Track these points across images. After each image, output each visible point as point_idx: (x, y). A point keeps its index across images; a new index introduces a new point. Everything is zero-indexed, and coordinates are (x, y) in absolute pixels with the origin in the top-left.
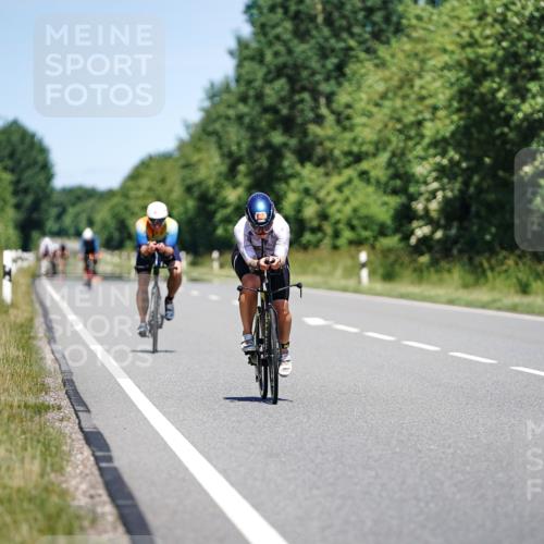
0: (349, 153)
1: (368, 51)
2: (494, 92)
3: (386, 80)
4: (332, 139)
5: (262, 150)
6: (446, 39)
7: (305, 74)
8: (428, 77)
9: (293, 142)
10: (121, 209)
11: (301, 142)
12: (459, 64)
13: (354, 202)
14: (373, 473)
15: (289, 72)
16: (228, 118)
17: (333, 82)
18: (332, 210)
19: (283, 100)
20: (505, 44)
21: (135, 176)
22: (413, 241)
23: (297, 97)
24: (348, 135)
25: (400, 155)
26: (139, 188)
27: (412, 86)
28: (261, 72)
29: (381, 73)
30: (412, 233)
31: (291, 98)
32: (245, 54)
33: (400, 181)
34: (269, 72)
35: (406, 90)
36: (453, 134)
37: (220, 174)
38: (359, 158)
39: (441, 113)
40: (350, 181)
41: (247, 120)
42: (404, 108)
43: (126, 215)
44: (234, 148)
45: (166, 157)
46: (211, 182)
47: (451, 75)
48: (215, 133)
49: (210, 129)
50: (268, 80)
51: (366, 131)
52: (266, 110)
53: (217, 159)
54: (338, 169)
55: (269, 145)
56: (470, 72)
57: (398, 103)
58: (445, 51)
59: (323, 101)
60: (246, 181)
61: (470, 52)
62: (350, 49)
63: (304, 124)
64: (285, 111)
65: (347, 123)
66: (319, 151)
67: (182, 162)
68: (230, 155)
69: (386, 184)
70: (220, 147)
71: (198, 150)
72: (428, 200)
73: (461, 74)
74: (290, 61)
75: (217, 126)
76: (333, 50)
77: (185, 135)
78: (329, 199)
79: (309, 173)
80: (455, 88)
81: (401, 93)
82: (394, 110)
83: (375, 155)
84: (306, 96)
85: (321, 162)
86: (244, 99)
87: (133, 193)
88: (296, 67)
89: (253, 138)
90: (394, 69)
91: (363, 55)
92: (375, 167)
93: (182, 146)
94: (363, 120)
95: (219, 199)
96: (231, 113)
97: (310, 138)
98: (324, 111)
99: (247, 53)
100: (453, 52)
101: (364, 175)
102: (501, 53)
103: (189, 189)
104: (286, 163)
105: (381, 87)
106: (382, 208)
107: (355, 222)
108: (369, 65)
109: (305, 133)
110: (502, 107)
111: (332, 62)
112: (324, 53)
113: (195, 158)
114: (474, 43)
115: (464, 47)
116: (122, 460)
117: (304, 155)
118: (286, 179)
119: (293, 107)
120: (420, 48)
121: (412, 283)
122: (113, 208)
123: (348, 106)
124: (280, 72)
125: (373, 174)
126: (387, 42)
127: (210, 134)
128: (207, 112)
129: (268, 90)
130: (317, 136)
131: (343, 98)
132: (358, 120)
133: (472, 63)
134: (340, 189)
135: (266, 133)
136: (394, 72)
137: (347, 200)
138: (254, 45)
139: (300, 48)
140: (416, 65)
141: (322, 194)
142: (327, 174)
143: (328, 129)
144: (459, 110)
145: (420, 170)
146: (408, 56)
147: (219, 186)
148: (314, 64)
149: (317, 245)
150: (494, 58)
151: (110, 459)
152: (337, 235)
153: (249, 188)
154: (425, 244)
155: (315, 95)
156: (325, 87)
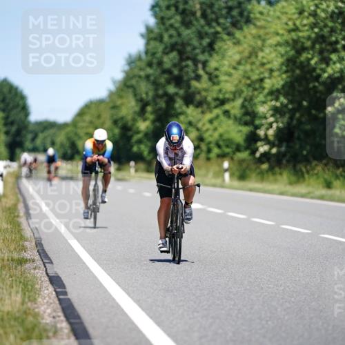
0: (216, 99)
1: (229, 34)
2: (309, 60)
3: (240, 53)
4: (206, 90)
5: (161, 97)
6: (278, 27)
7: (189, 49)
8: (267, 51)
9: (182, 92)
10: (72, 135)
11: (186, 92)
12: (287, 43)
13: (221, 130)
15: (179, 47)
16: (140, 77)
17: (206, 54)
18: (206, 135)
19: (175, 65)
21: (81, 113)
22: (258, 155)
23: (184, 64)
24: (216, 88)
25: (250, 100)
26: (84, 121)
27: (257, 57)
28: (160, 48)
29: (237, 49)
30: (257, 149)
31: (180, 64)
32: (151, 36)
33: (249, 117)
34: (166, 48)
35: (253, 59)
36: (283, 86)
37: (135, 112)
38: (222, 102)
39: (276, 74)
40: (217, 117)
41: (152, 78)
42: (252, 70)
43: (75, 138)
44: (144, 96)
45: (101, 102)
46: (129, 117)
47: (282, 50)
48: (132, 87)
49: (129, 83)
50: (165, 53)
51: (228, 85)
52: (164, 71)
53: (133, 103)
54: (210, 109)
55: (166, 94)
56: (294, 48)
57: (248, 67)
58: (278, 34)
59: (200, 66)
60: (151, 117)
61: (294, 35)
62: (217, 33)
63: (189, 80)
64: (176, 72)
65: (215, 80)
66: (198, 97)
67: (111, 105)
68: (141, 100)
69: (241, 118)
70: (135, 95)
71: (121, 97)
72: (268, 129)
73: (288, 49)
74: (179, 40)
75: (134, 82)
76: (207, 34)
77: (112, 88)
78: (204, 129)
79: (191, 111)
80: (285, 58)
81: (249, 61)
82: (245, 72)
83: (233, 100)
85: (199, 105)
86: (150, 65)
87: (81, 124)
88: (183, 45)
89: (156, 90)
90: (245, 46)
91: (225, 37)
92: (233, 108)
93: (111, 94)
94: (226, 78)
95: (134, 128)
96: (142, 74)
97: (192, 90)
98: (201, 72)
99: (152, 35)
100: (283, 35)
101: (226, 113)
102: (313, 36)
103: (115, 122)
104: (177, 105)
105: (237, 57)
106: (237, 133)
107: (221, 143)
108: (229, 43)
109: (189, 86)
110: (314, 69)
111: (206, 41)
112: (201, 36)
113: (119, 102)
114: (296, 29)
115: (290, 31)
116: (73, 294)
117: (189, 100)
118: (177, 115)
119: (181, 70)
120: (262, 32)
121: (257, 181)
122: (67, 134)
123: (216, 69)
124: (173, 47)
125: (232, 112)
126: (241, 29)
127: (128, 87)
128: (126, 73)
129: (166, 59)
130: (196, 88)
131: (213, 64)
132: (223, 78)
133: (295, 42)
134: (211, 121)
135: (164, 86)
136: (245, 48)
137: (215, 129)
138: (156, 30)
139: (187, 33)
140: (259, 43)
141: (200, 125)
142: (203, 112)
143: (204, 84)
144: (286, 72)
145: (262, 109)
146: (254, 37)
147: (134, 120)
148: (195, 42)
149: (196, 157)
150: (309, 38)
151: (65, 293)
152: (209, 151)
153: (154, 122)
154: (266, 156)
155: (195, 62)
156: (201, 57)
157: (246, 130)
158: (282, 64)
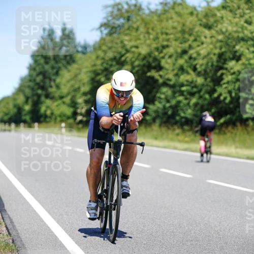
2: (100, 79)
3: (70, 76)
4: (55, 92)
5: (35, 95)
7: (47, 74)
8: (82, 74)
9: (44, 93)
17: (55, 76)
19: (41, 81)
22: (77, 121)
24: (59, 91)
28: (34, 73)
29: (69, 74)
30: (77, 119)
32: (31, 68)
33: (74, 104)
34: (37, 73)
38: (61, 97)
40: (59, 104)
46: (21, 104)
49: (21, 89)
50: (37, 75)
52: (36, 84)
53: (23, 97)
55: (37, 94)
56: (94, 73)
57: (72, 82)
58: (87, 67)
60: (31, 103)
61: (94, 68)
63: (47, 88)
64: (42, 84)
66: (51, 96)
67: (13, 98)
71: (18, 95)
72: (82, 109)
74: (43, 70)
76: (55, 67)
77: (14, 91)
79: (48, 102)
80: (90, 78)
82: (72, 84)
83: (67, 96)
86: (30, 81)
88: (45, 72)
91: (63, 68)
93: (13, 94)
94: (64, 87)
95: (23, 109)
96: (27, 85)
97: (48, 92)
98: (52, 84)
100: (89, 68)
101: (64, 103)
103: (15, 106)
104: (42, 99)
105: (69, 78)
106: (68, 111)
107: (62, 115)
108: (65, 71)
111: (55, 71)
112: (53, 68)
113: (16, 97)
114: (95, 65)
115: (92, 66)
120: (80, 67)
123: (60, 83)
124: (40, 73)
125: (66, 102)
126: (70, 65)
127: (21, 91)
128: (20, 84)
129: (37, 78)
130: (50, 91)
131: (58, 80)
132: (62, 87)
133: (95, 71)
134: (57, 106)
135: (36, 90)
136: (72, 74)
137: (59, 109)
138: (33, 66)
139: (47, 67)
140: (79, 71)
142: (54, 102)
143: (54, 89)
145: (80, 101)
146: (76, 69)
147: (23, 105)
148: (50, 71)
150: (100, 69)
152: (56, 119)
153: (32, 106)
154: (81, 122)
155: (50, 80)
156: (53, 77)
157: (72, 110)
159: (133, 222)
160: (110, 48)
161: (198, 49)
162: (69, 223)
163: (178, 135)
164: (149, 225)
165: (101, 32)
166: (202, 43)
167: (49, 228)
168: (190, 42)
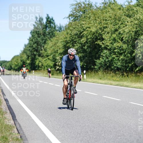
0: (46, 55)
1: (49, 39)
2: (69, 46)
4: (44, 53)
5: (33, 55)
6: (61, 37)
7: (40, 43)
8: (59, 43)
9: (38, 53)
10: (11, 64)
11: (39, 54)
12: (64, 41)
13: (47, 63)
14: (50, 106)
15: (37, 42)
16: (27, 50)
17: (44, 44)
18: (44, 64)
19: (36, 47)
20: (71, 38)
21: (13, 59)
22: (56, 69)
23: (38, 47)
24: (46, 52)
25: (55, 55)
27: (56, 45)
28: (32, 43)
29: (52, 43)
30: (56, 68)
31: (37, 47)
33: (54, 60)
34: (34, 43)
35: (55, 45)
36: (63, 52)
37: (26, 58)
38: (48, 56)
39: (61, 49)
40: (46, 60)
41: (30, 50)
42: (55, 48)
44: (28, 54)
45: (18, 56)
46: (25, 60)
47: (63, 43)
49: (25, 51)
50: (34, 44)
52: (33, 48)
53: (26, 56)
54: (45, 58)
55: (34, 54)
56: (65, 42)
58: (62, 39)
59: (42, 47)
61: (66, 39)
62: (47, 39)
63: (39, 51)
64: (36, 49)
65: (46, 50)
66: (42, 55)
67: (20, 57)
68: (28, 55)
69: (52, 60)
70: (26, 54)
71: (23, 55)
72: (59, 63)
73: (64, 43)
74: (37, 41)
75: (26, 51)
76: (44, 39)
77: (21, 52)
78: (43, 62)
79: (40, 58)
80: (63, 45)
81: (55, 46)
82: (53, 49)
83: (50, 55)
84: (40, 46)
85: (42, 57)
86: (30, 47)
87: (13, 61)
89: (31, 53)
90: (53, 42)
91: (49, 40)
92: (50, 57)
93: (20, 54)
94: (49, 50)
95: (26, 63)
96: (28, 49)
97: (40, 53)
98: (42, 48)
99: (31, 40)
100: (63, 39)
101: (49, 59)
102: (70, 39)
103: (21, 61)
104: (36, 57)
105: (51, 45)
106: (51, 64)
107: (47, 66)
108: (50, 41)
109: (39, 52)
111: (44, 41)
113: (22, 56)
115: (64, 38)
117: (39, 55)
118: (37, 59)
119: (38, 48)
120: (58, 39)
121: (56, 76)
123: (46, 48)
124: (35, 42)
125: (50, 59)
126: (52, 38)
128: (24, 49)
129: (34, 46)
130: (41, 53)
131: (45, 47)
132: (48, 50)
133: (66, 41)
134: (45, 61)
135: (33, 52)
137: (46, 63)
138: (31, 38)
139: (39, 39)
140: (57, 41)
141: (42, 62)
142: (43, 59)
143: (43, 51)
144: (64, 48)
145: (58, 58)
146: (56, 40)
147: (26, 60)
148: (41, 41)
149: (41, 70)
151: (9, 103)
152: (44, 68)
153: (31, 61)
154: (58, 69)
157: (53, 63)
158: (63, 47)
159: (88, 126)
160: (74, 28)
161: (124, 28)
162: (52, 126)
163: (113, 76)
164: (97, 128)
165: (69, 19)
166: (126, 26)
167: (41, 129)
168: (119, 25)
